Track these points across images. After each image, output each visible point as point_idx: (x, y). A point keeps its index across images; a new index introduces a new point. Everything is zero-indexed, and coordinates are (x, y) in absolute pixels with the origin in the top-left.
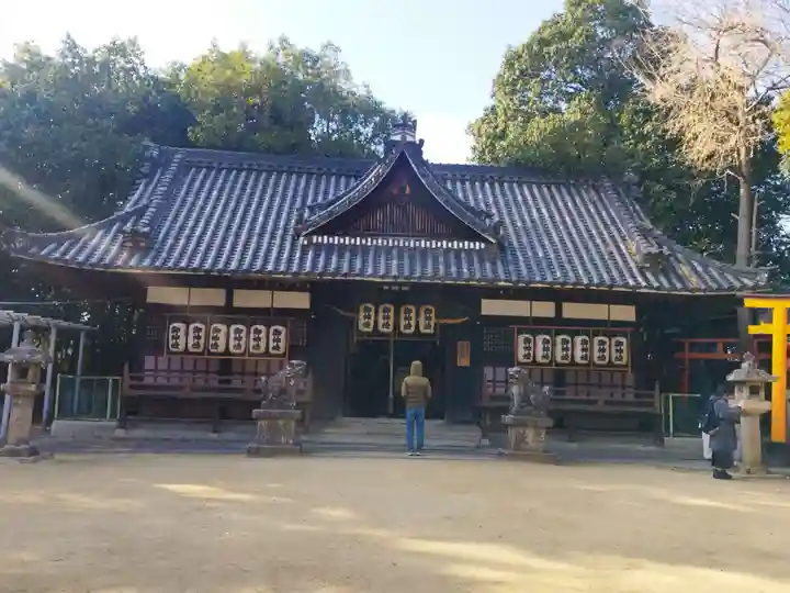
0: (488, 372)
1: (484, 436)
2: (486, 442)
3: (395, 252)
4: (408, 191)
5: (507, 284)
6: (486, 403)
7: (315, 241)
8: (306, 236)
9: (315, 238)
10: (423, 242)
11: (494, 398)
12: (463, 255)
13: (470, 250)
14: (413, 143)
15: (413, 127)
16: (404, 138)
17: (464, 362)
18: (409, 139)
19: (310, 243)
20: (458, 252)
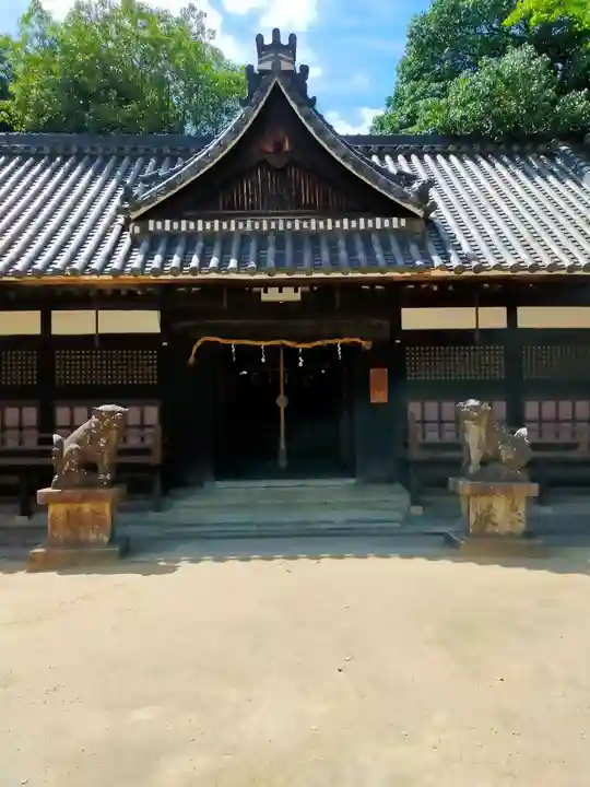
0: (414, 408)
1: (414, 502)
2: (417, 510)
3: (271, 239)
4: (287, 147)
5: (447, 273)
6: (415, 454)
7: (151, 228)
8: (137, 220)
9: (151, 222)
10: (313, 222)
11: (426, 446)
12: (374, 238)
13: (383, 229)
14: (291, 73)
15: (291, 48)
16: (276, 64)
17: (379, 396)
18: (285, 66)
19: (145, 230)
20: (366, 235)
